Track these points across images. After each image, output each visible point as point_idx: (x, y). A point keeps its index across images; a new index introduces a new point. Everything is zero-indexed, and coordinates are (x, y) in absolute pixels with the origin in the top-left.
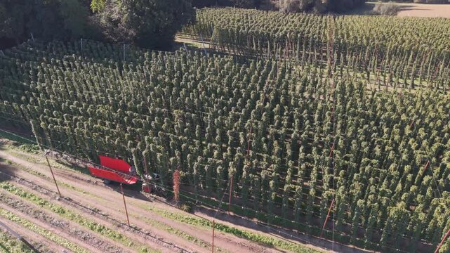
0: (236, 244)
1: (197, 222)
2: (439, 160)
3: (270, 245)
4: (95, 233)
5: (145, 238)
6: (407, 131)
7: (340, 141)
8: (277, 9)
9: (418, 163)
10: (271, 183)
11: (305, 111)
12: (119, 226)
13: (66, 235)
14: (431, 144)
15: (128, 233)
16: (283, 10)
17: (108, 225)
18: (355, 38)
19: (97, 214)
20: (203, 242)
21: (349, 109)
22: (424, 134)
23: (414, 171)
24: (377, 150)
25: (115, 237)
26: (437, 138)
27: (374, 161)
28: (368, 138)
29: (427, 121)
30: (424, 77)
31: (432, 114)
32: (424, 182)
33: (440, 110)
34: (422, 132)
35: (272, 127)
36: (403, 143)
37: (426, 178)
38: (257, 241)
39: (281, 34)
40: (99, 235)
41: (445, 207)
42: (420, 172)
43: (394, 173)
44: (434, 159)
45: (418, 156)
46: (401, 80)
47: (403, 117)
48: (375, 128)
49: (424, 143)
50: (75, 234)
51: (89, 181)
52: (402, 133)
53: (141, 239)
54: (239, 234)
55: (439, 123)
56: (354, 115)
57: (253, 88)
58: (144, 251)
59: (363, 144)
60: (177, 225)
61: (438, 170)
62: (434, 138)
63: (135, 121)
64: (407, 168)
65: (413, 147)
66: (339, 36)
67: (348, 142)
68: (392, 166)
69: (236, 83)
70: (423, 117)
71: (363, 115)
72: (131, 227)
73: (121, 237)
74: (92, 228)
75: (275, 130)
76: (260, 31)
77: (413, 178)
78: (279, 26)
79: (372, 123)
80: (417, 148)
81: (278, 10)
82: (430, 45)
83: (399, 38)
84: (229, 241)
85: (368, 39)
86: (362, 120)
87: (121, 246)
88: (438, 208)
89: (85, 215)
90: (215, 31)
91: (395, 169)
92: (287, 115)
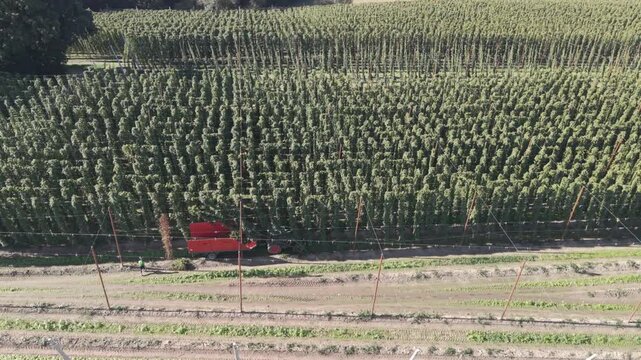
0: (262, 285)
1: (202, 277)
2: (445, 139)
3: (303, 274)
4: (59, 333)
5: (138, 316)
6: (408, 119)
7: (345, 142)
8: (202, 7)
9: (428, 148)
10: (289, 199)
11: (295, 119)
12: (92, 314)
13: (11, 350)
14: (433, 126)
15: (110, 318)
16: (209, 7)
17: (73, 318)
18: (318, 31)
19: (50, 310)
20: (220, 297)
21: (343, 108)
22: (424, 118)
23: (427, 154)
24: (386, 143)
25: (93, 327)
26: (438, 120)
27: (387, 154)
28: (372, 134)
29: (422, 106)
30: (402, 68)
31: (425, 99)
32: (439, 163)
33: (431, 94)
34: (422, 118)
35: (265, 142)
36: (407, 132)
37: (440, 159)
38: (286, 274)
39: (225, 36)
40: (66, 333)
41: (464, 179)
42: (433, 155)
43: (409, 161)
44: (441, 140)
45: (426, 141)
46: (381, 75)
47: (400, 106)
48: (375, 122)
49: (427, 127)
50: (27, 343)
51: (14, 274)
52: (403, 122)
53: (132, 319)
54: (261, 274)
55: (434, 106)
56: (349, 112)
57: (220, 103)
58: (144, 330)
59: (370, 140)
60: (177, 288)
61: (446, 149)
62: (434, 121)
63: (67, 171)
64: (419, 153)
65: (418, 133)
66: (299, 31)
67: (354, 141)
68: (405, 155)
69: (194, 100)
70: (417, 103)
71: (358, 112)
72: (111, 309)
73: (101, 326)
74: (51, 329)
75: (270, 144)
76: (195, 34)
77: (428, 161)
78: (217, 26)
79: (371, 118)
80: (422, 133)
81: (203, 9)
82: (401, 31)
83: (366, 27)
84: (252, 284)
85: (333, 30)
86: (360, 117)
87: (108, 335)
88: (459, 182)
89: (30, 317)
90: (127, 41)
91: (409, 157)
92: (276, 126)
